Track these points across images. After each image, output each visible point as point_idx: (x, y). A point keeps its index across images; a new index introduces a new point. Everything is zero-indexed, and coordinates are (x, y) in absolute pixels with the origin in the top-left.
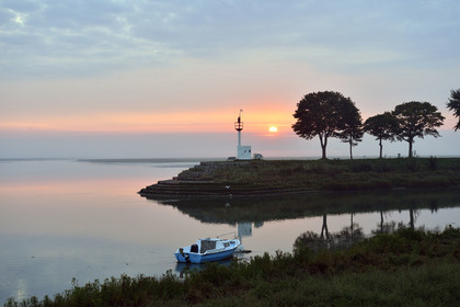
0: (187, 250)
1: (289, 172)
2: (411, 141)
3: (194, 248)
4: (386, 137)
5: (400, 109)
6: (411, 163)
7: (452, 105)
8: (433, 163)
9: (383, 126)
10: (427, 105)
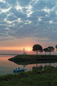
0: (15, 69)
1: (32, 57)
2: (50, 52)
3: (16, 69)
4: (46, 52)
5: (48, 47)
6: (50, 56)
7: (56, 47)
8: (53, 56)
9: (46, 50)
10: (52, 47)
